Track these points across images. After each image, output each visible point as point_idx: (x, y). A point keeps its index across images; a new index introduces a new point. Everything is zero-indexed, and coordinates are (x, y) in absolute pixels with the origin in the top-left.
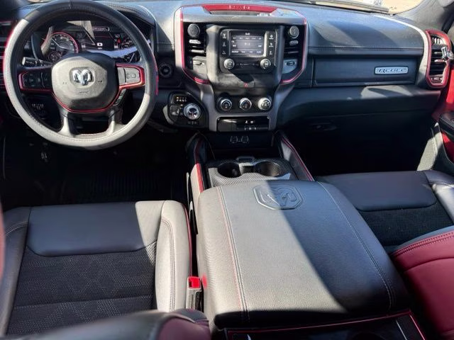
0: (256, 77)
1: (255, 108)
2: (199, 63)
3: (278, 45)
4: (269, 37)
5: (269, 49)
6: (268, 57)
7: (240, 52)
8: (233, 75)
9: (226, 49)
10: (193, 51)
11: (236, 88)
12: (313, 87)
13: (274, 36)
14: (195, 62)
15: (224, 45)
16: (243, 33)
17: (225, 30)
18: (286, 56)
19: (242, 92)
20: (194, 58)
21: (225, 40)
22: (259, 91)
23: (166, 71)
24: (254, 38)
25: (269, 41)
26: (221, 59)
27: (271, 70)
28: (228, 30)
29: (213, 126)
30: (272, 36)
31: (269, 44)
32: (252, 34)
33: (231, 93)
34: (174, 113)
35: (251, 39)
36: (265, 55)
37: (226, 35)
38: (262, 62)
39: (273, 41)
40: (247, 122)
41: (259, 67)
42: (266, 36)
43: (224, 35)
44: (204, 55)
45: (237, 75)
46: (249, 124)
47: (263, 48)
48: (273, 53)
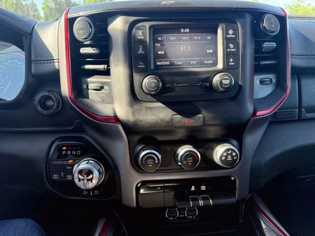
0: (207, 108)
1: (208, 163)
2: (97, 86)
3: (244, 46)
4: (225, 33)
5: (227, 55)
6: (227, 69)
7: (171, 64)
8: (160, 104)
9: (145, 58)
10: (87, 67)
11: (167, 128)
12: (300, 120)
13: (236, 32)
14: (91, 86)
15: (141, 51)
16: (175, 29)
17: (141, 24)
18: (258, 69)
19: (180, 134)
20: (89, 80)
21: (142, 42)
22: (213, 131)
23: (50, 103)
24: (197, 37)
25: (227, 41)
26: (137, 77)
27: (235, 93)
28: (147, 25)
29: (130, 197)
30: (231, 32)
31: (226, 47)
32: (194, 29)
33: (160, 138)
34: (55, 177)
35: (191, 39)
36: (220, 66)
37: (143, 32)
38: (216, 79)
39: (234, 41)
40: (193, 188)
41: (211, 88)
42: (220, 32)
43: (140, 32)
44: (107, 73)
45: (169, 104)
46: (198, 192)
47: (215, 53)
48: (236, 61)
